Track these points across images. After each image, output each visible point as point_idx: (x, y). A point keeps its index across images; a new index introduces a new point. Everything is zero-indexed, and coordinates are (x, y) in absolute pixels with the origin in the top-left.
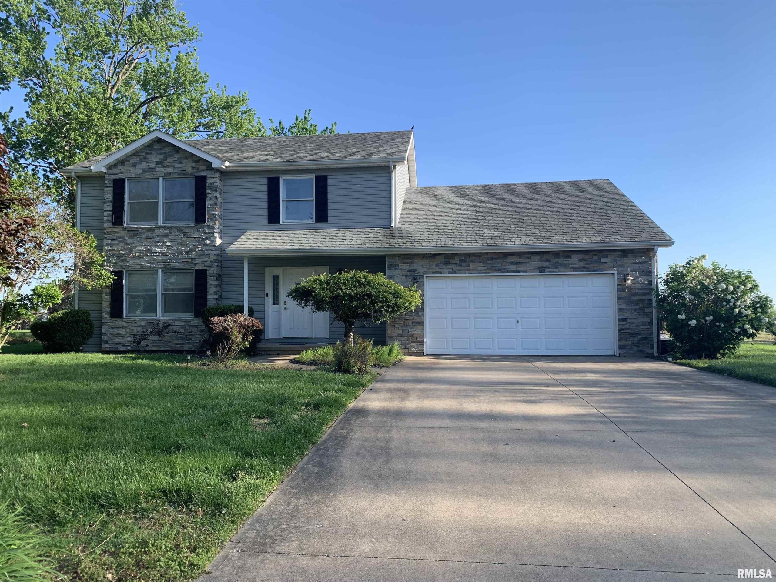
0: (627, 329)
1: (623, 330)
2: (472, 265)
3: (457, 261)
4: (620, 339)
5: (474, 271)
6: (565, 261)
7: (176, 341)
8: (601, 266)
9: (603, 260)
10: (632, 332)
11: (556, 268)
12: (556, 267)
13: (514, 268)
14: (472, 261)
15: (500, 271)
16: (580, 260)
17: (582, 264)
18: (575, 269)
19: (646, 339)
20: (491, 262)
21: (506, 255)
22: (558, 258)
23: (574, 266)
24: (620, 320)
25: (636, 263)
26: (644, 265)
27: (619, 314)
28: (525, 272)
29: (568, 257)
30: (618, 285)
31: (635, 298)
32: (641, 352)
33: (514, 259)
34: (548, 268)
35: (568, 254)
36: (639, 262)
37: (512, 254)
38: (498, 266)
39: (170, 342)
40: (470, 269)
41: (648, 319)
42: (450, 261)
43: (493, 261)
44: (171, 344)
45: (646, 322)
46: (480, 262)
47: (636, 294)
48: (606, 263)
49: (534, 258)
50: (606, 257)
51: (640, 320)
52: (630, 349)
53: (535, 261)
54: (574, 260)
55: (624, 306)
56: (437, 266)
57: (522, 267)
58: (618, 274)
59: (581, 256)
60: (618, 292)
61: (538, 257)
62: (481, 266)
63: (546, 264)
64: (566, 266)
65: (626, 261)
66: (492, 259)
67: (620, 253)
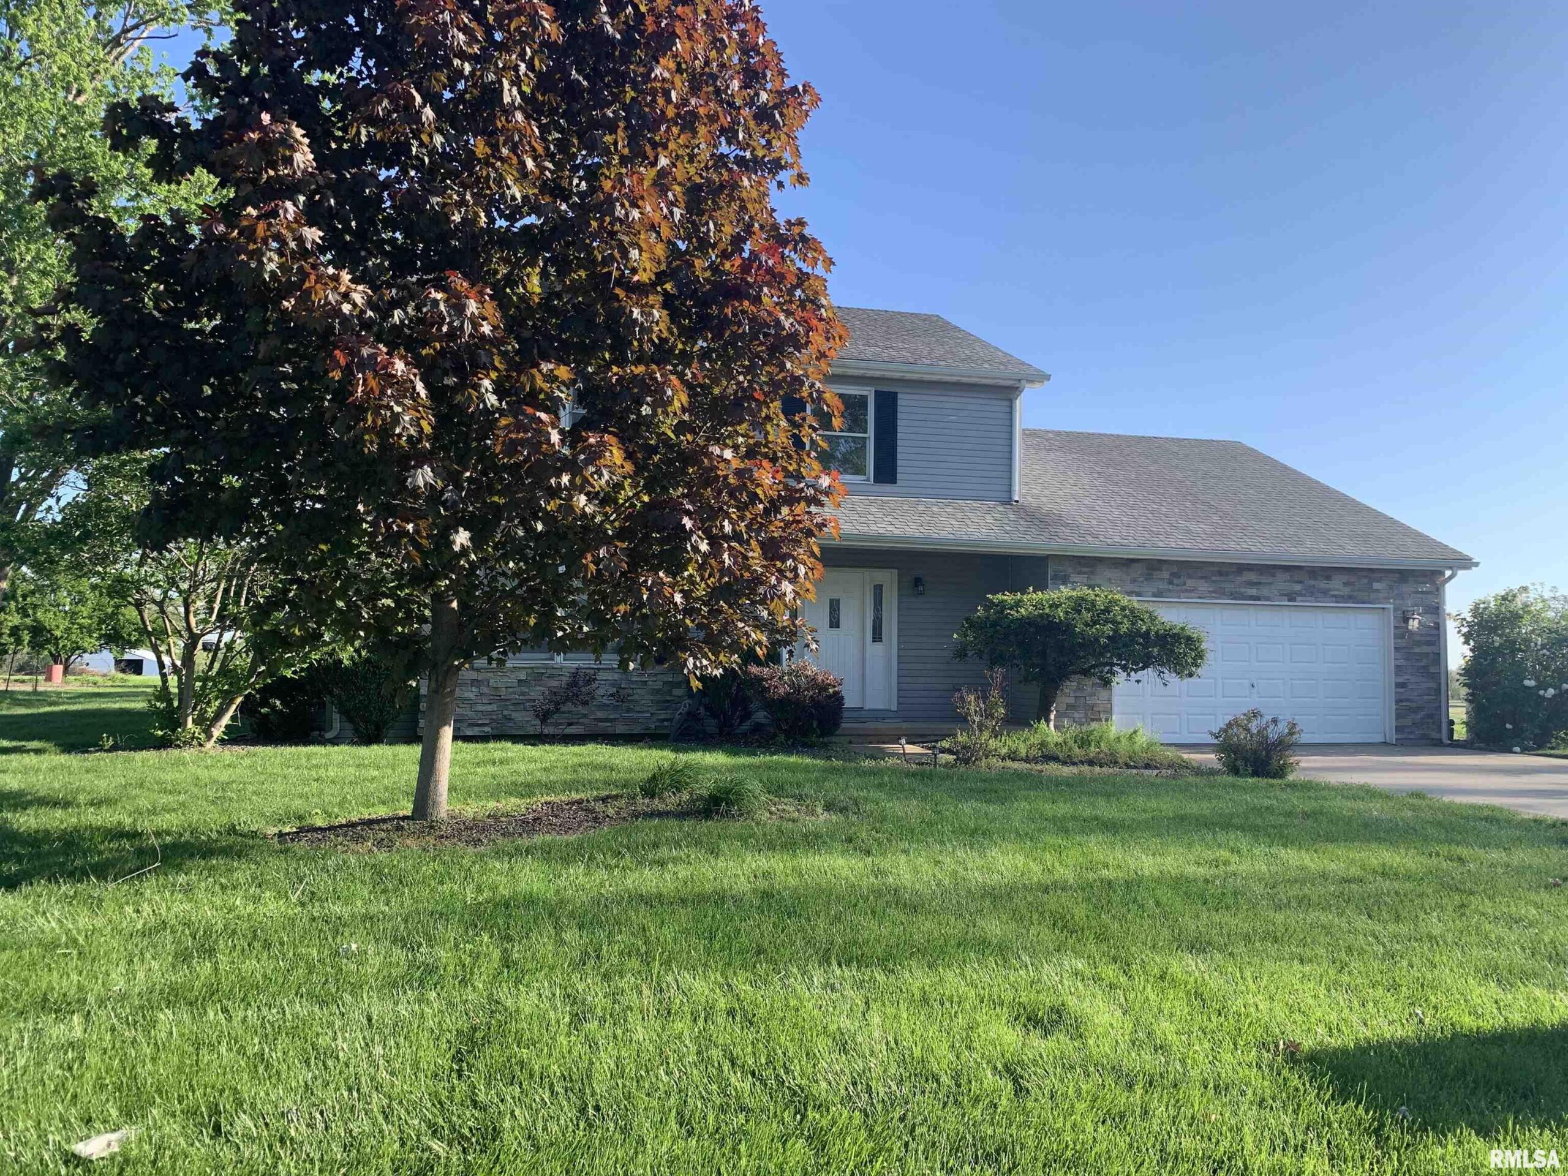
0: (1407, 700)
1: (1401, 701)
2: (1190, 583)
3: (1166, 575)
4: (1398, 717)
5: (1193, 594)
6: (1322, 584)
7: (600, 714)
8: (1373, 596)
9: (1376, 585)
10: (1414, 705)
11: (1312, 594)
12: (1311, 592)
13: (1253, 592)
14: (1190, 577)
15: (1234, 596)
16: (1345, 584)
17: (1346, 591)
18: (1338, 598)
19: (1431, 716)
20: (1218, 578)
21: (1241, 568)
22: (1315, 579)
23: (1336, 593)
24: (1398, 685)
25: (1418, 593)
26: (1429, 596)
27: (1397, 675)
28: (1268, 599)
29: (1328, 578)
30: (1396, 627)
31: (1417, 650)
32: (1424, 737)
33: (1253, 577)
34: (1301, 595)
35: (1327, 572)
36: (1422, 593)
37: (1250, 568)
38: (1229, 587)
39: (585, 716)
40: (1186, 591)
41: (1433, 685)
42: (1155, 573)
43: (1222, 578)
44: (586, 721)
45: (1429, 688)
46: (1202, 578)
47: (1419, 644)
48: (1378, 591)
49: (1281, 576)
50: (1379, 580)
51: (1424, 686)
52: (1411, 733)
53: (1282, 582)
54: (1337, 584)
55: (1401, 662)
56: (1134, 581)
57: (1265, 592)
58: (1395, 610)
59: (1345, 578)
60: (1395, 638)
61: (1287, 576)
62: (1203, 586)
63: (1298, 587)
64: (1325, 592)
65: (1406, 588)
66: (1220, 574)
67: (1397, 575)
